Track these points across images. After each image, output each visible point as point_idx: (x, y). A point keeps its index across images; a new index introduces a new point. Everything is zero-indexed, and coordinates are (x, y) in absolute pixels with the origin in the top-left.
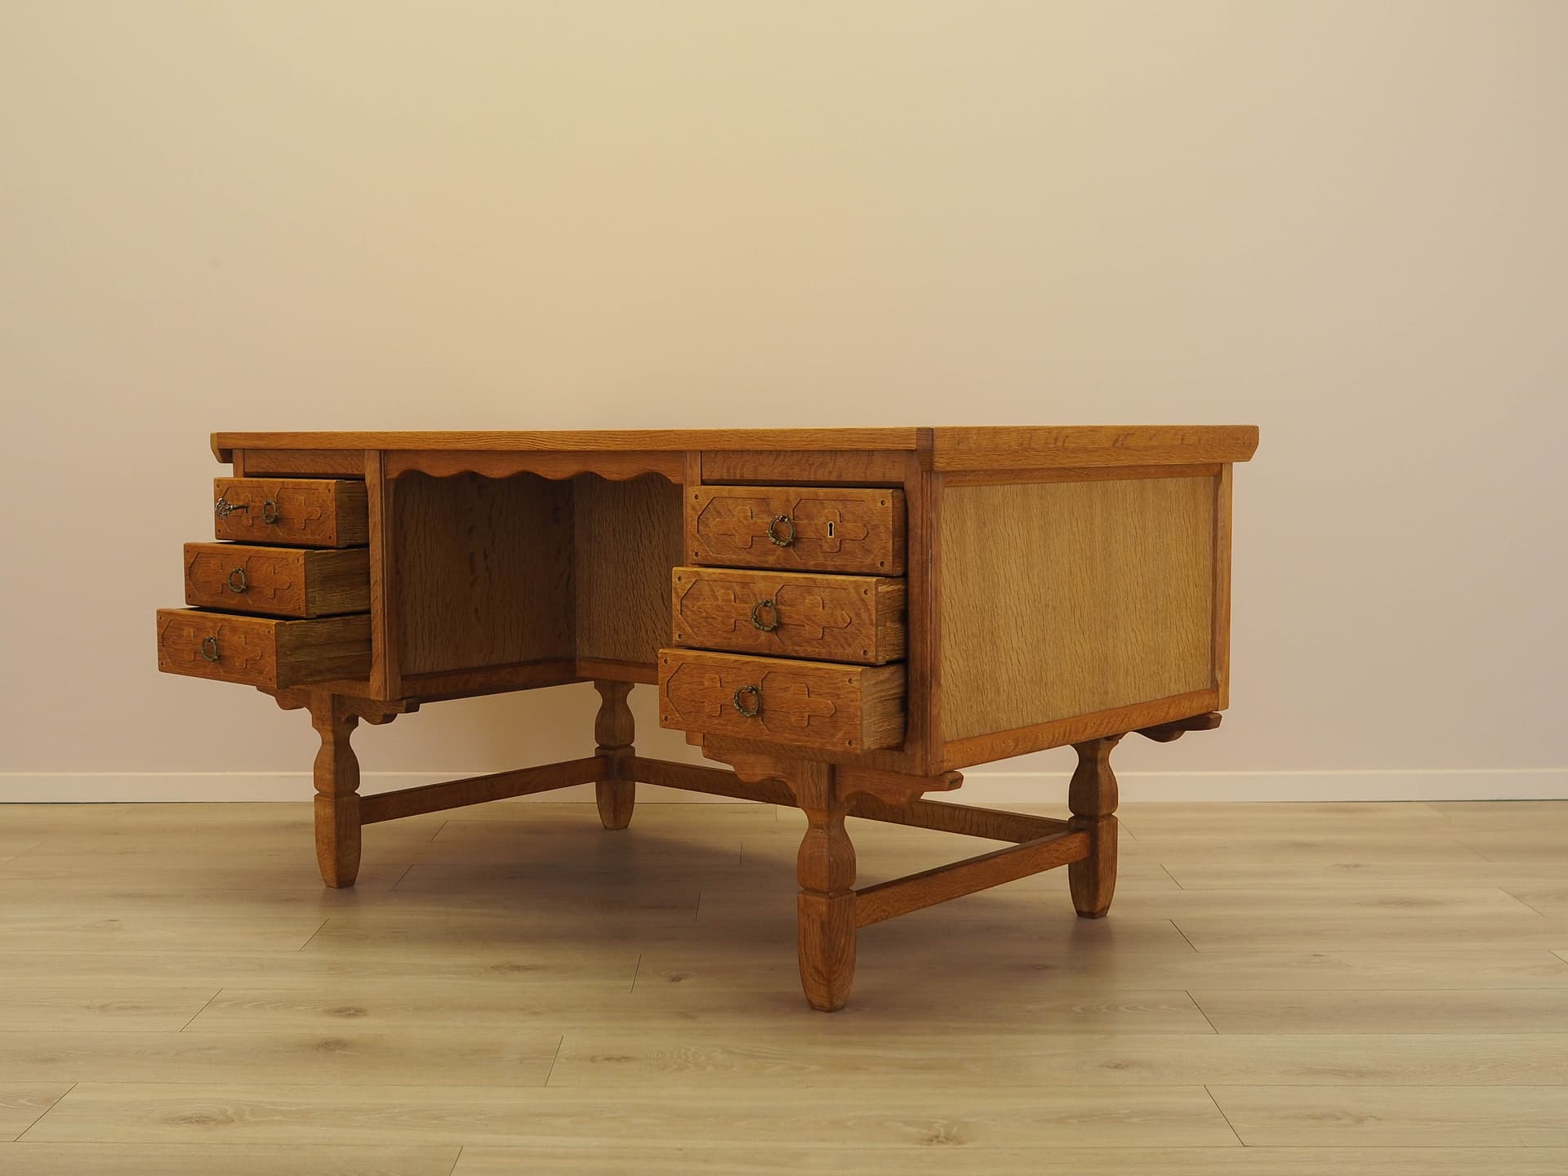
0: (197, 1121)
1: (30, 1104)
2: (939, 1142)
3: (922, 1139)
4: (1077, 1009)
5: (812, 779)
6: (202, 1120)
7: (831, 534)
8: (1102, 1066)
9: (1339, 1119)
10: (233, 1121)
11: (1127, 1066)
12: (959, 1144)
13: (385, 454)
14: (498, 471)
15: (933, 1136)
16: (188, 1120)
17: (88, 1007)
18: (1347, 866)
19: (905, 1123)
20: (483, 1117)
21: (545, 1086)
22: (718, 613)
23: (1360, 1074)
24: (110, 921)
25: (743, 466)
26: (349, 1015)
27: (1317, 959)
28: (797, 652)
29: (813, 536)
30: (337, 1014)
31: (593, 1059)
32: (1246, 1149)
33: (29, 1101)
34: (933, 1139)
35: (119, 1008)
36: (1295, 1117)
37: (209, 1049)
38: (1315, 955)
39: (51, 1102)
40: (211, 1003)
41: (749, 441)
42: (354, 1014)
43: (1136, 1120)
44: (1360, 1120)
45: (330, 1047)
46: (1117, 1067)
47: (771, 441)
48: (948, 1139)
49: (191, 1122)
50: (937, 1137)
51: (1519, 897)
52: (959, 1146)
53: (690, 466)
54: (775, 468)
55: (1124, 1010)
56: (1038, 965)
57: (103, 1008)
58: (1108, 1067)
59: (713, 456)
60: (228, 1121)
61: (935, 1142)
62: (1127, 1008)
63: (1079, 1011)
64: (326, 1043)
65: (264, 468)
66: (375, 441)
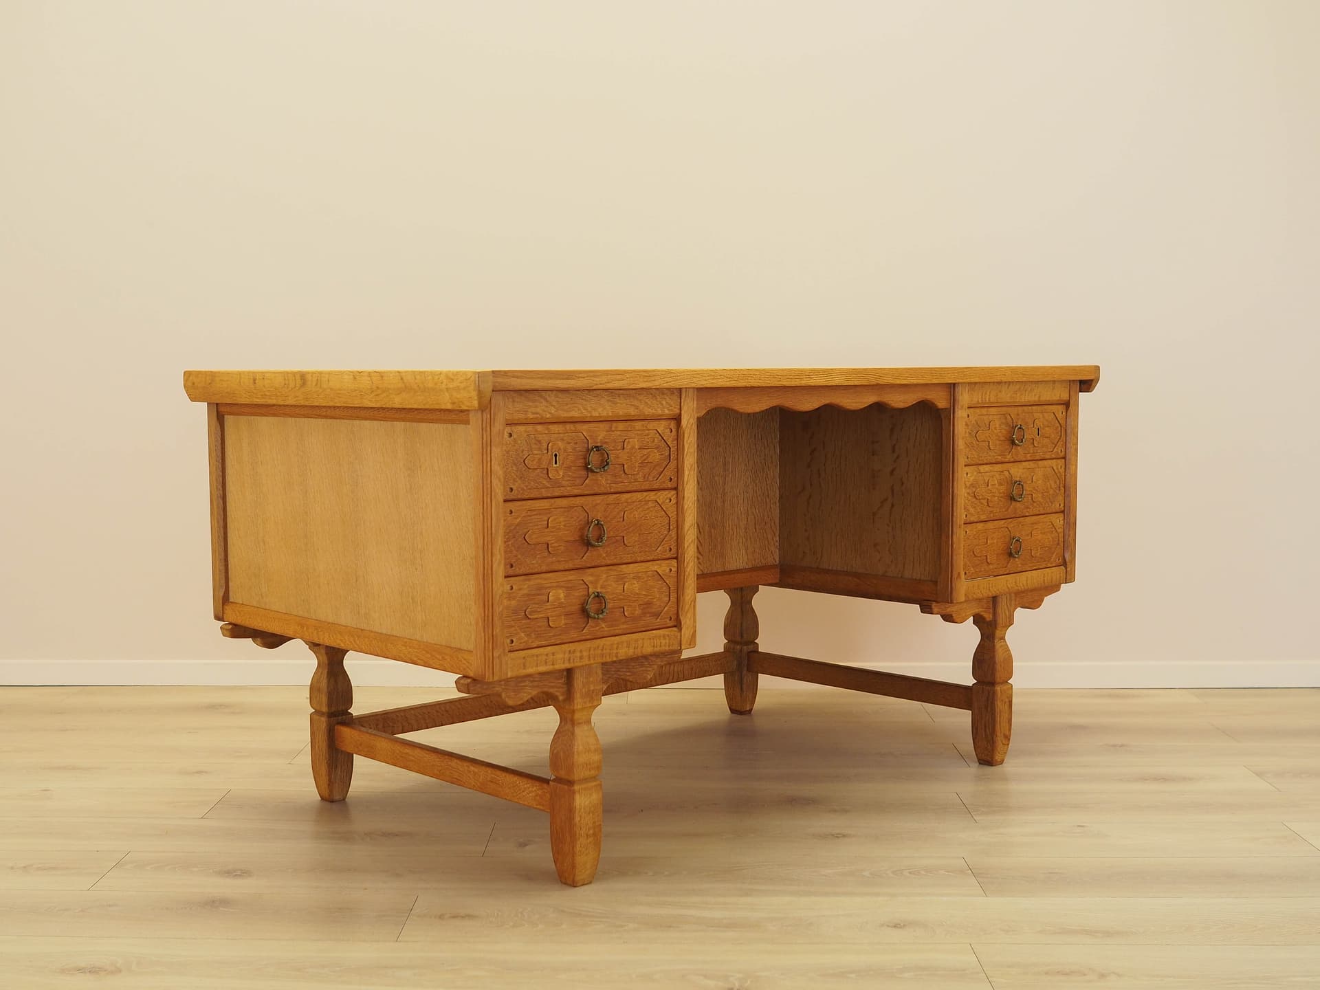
0: (90, 972)
4: (866, 874)
6: (94, 971)
8: (882, 925)
9: (1085, 975)
10: (120, 971)
11: (905, 926)
13: (702, 391)
14: (809, 404)
16: (81, 970)
17: (12, 868)
19: (705, 976)
20: (338, 969)
21: (397, 941)
22: (988, 495)
23: (1108, 934)
24: (44, 790)
25: (990, 392)
26: (236, 875)
27: (1080, 830)
28: (1029, 512)
29: (1029, 437)
30: (226, 875)
31: (441, 917)
35: (39, 869)
36: (1047, 973)
37: (110, 906)
38: (1079, 826)
40: (119, 864)
42: (240, 875)
43: (906, 975)
44: (1102, 976)
45: (215, 905)
46: (895, 926)
49: (85, 972)
51: (1260, 774)
53: (961, 394)
56: (837, 834)
57: (25, 869)
58: (888, 926)
60: (117, 971)
62: (910, 873)
63: (868, 875)
64: (213, 902)
65: (537, 413)
66: (704, 378)
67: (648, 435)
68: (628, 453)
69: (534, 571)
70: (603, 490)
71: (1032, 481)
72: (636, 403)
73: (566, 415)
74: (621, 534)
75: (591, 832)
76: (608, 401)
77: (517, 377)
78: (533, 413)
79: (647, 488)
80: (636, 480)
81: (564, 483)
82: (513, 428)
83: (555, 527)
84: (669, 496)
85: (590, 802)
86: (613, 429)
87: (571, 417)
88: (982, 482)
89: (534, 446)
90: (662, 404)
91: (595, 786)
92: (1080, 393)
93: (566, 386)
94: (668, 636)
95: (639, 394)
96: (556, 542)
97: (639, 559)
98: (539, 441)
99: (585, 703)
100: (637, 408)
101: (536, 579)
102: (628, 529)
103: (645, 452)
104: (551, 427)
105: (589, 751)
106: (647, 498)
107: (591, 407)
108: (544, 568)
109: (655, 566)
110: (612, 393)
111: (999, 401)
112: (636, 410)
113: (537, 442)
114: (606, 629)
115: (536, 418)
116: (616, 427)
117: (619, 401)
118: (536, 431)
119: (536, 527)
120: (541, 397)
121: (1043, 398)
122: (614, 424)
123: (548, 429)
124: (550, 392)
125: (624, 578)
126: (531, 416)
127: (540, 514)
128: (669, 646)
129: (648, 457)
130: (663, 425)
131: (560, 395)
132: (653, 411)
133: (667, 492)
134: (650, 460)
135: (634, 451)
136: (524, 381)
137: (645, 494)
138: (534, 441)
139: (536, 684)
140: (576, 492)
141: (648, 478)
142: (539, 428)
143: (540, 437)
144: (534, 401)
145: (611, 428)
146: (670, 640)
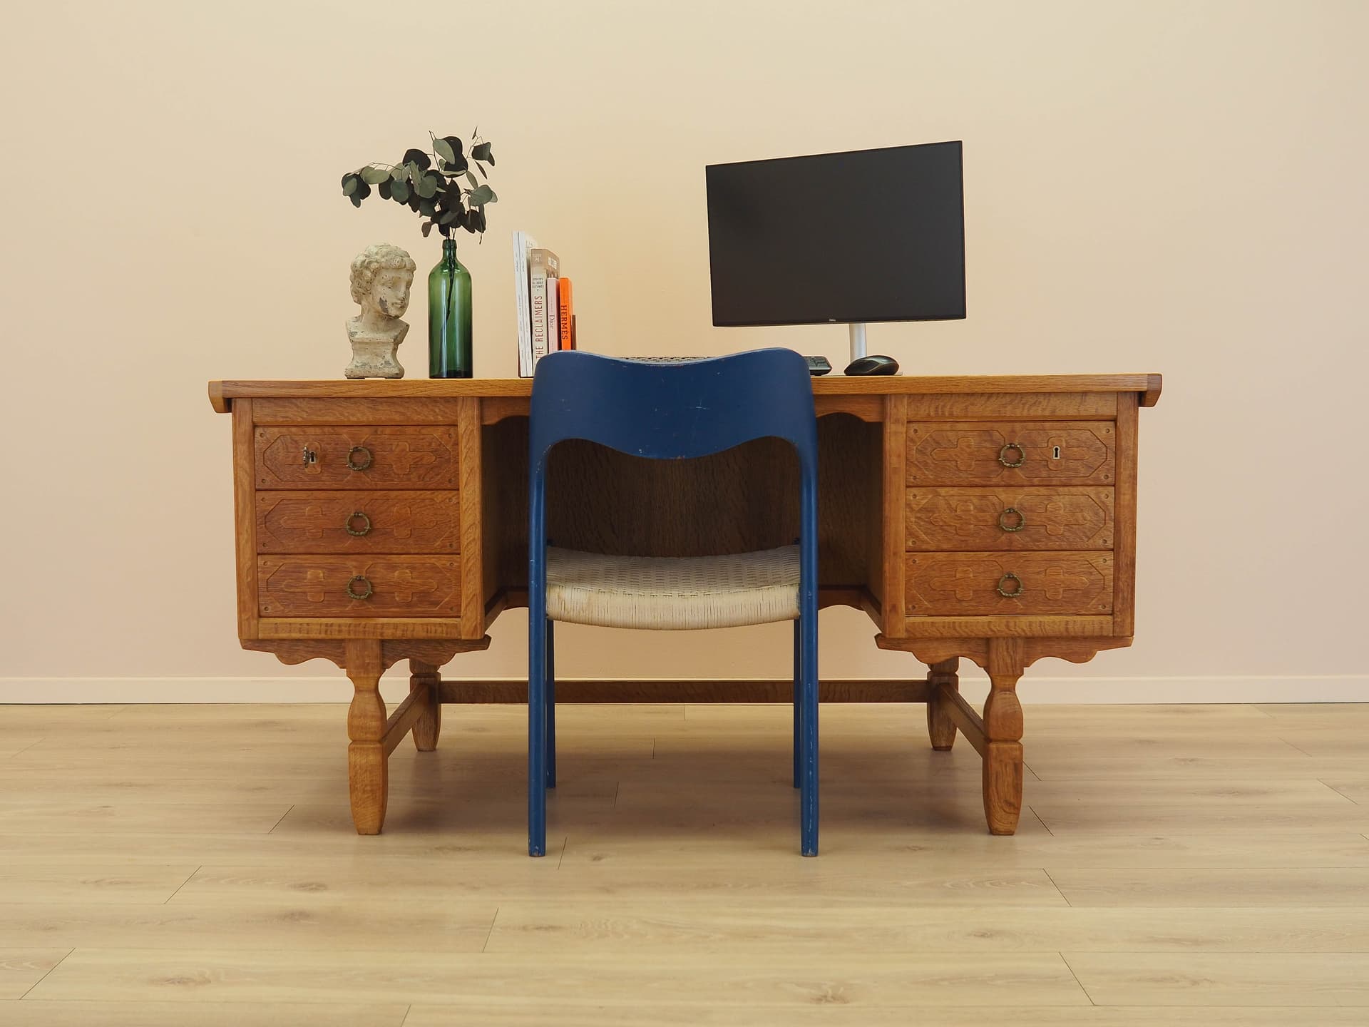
0: (179, 982)
1: (33, 967)
2: (828, 1001)
3: (813, 999)
4: (948, 885)
5: (1008, 652)
6: (182, 981)
7: (1056, 456)
8: (969, 935)
9: (1177, 981)
10: (210, 982)
11: (991, 936)
12: (845, 1003)
13: (482, 401)
15: (822, 996)
16: (171, 981)
17: (84, 883)
18: (1183, 760)
19: (797, 985)
20: (428, 979)
21: (483, 952)
22: (956, 521)
23: (1196, 942)
24: (104, 807)
25: (952, 405)
26: (312, 889)
27: (1158, 842)
28: (1038, 546)
29: (1038, 458)
30: (302, 888)
31: (525, 928)
32: (1096, 1008)
33: (32, 964)
34: (820, 1000)
35: (111, 883)
36: (1139, 980)
37: (189, 918)
38: (1156, 838)
39: (51, 966)
40: (191, 879)
41: (979, 385)
42: (316, 889)
43: (999, 982)
44: (1195, 983)
45: (295, 917)
46: (983, 935)
47: (1003, 385)
48: (835, 998)
49: (173, 983)
50: (825, 997)
51: (1335, 788)
52: (845, 1005)
53: (895, 406)
54: (986, 407)
55: (989, 885)
56: (913, 847)
57: (97, 883)
58: (975, 935)
59: (920, 397)
60: (205, 981)
61: (824, 1001)
62: (991, 884)
63: (950, 887)
64: (292, 914)
65: (287, 417)
66: (469, 388)
67: (423, 439)
68: (397, 454)
69: (290, 552)
70: (367, 486)
71: (1046, 510)
72: (401, 409)
73: (320, 419)
74: (391, 527)
75: (368, 788)
76: (368, 407)
77: (249, 386)
78: (283, 417)
79: (421, 487)
80: (409, 480)
81: (324, 478)
82: (266, 429)
83: (313, 515)
84: (450, 496)
85: (367, 762)
86: (379, 433)
87: (326, 421)
88: (946, 506)
89: (290, 445)
90: (435, 412)
91: (372, 748)
92: (1140, 408)
93: (300, 394)
94: (445, 624)
95: (406, 402)
96: (314, 528)
97: (412, 551)
98: (296, 441)
99: (360, 673)
100: (403, 414)
101: (293, 558)
102: (399, 523)
103: (418, 454)
104: (306, 429)
105: (365, 716)
106: (422, 497)
107: (348, 413)
108: (301, 550)
109: (432, 560)
110: (374, 400)
111: (970, 414)
112: (402, 417)
113: (293, 442)
114: (373, 610)
115: (287, 421)
116: (382, 432)
117: (381, 408)
118: (291, 432)
119: (293, 514)
120: (292, 403)
121: (1058, 413)
122: (380, 429)
123: (304, 432)
124: (302, 400)
125: (395, 566)
126: (281, 420)
127: (297, 504)
128: (447, 634)
129: (422, 459)
130: (439, 431)
131: (313, 402)
132: (424, 418)
133: (446, 492)
134: (424, 462)
135: (404, 453)
136: (255, 390)
137: (419, 492)
138: (290, 441)
139: (310, 649)
140: (335, 486)
141: (424, 478)
142: (294, 429)
143: (296, 438)
144: (284, 407)
145: (376, 431)
146: (447, 628)
